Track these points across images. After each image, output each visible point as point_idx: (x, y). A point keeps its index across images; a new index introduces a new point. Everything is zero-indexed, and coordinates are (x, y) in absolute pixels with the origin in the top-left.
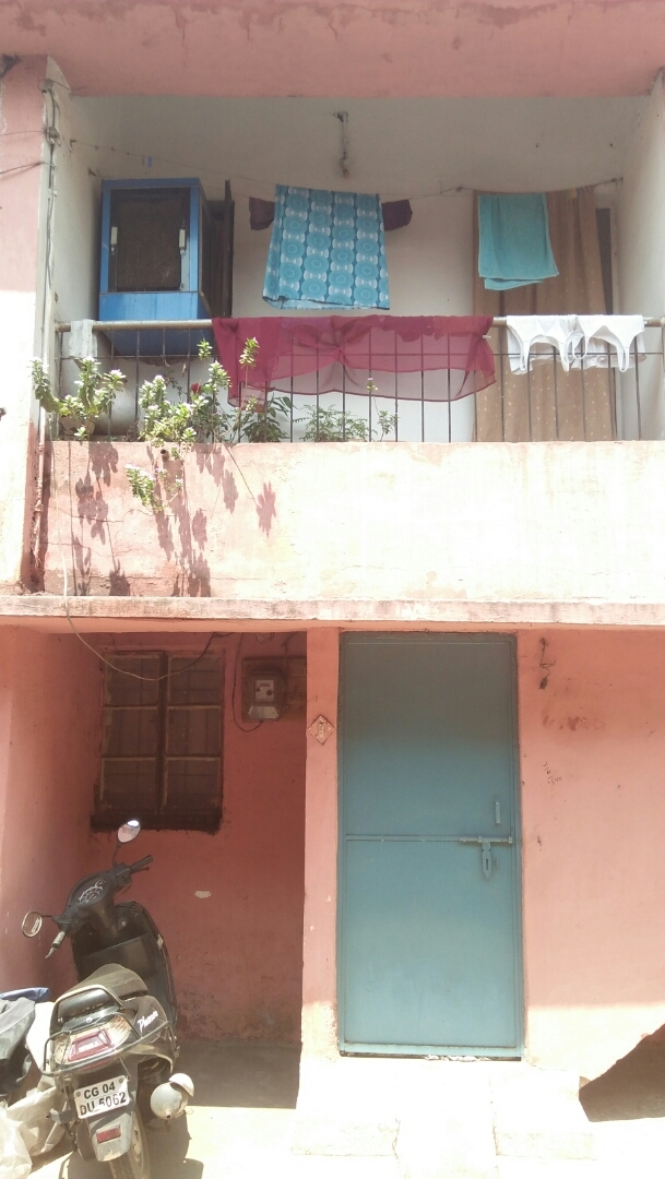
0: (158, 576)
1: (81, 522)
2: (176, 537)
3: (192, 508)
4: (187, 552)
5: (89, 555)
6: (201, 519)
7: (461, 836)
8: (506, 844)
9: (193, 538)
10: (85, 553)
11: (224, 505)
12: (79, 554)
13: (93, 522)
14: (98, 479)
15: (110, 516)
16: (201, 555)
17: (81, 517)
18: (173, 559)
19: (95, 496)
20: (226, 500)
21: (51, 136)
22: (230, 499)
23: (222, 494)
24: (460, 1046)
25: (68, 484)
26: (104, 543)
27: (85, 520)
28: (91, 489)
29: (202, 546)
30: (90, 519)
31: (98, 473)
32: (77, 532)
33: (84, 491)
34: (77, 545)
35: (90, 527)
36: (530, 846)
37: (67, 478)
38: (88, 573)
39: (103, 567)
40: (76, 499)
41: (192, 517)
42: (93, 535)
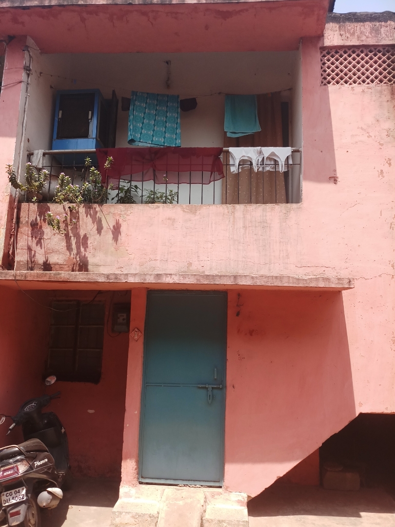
0: (65, 263)
1: (32, 239)
2: (74, 246)
3: (82, 233)
4: (79, 252)
5: (35, 254)
6: (85, 238)
7: (199, 384)
8: (219, 388)
9: (81, 247)
10: (33, 253)
11: (97, 232)
12: (30, 253)
13: (37, 239)
14: (40, 220)
15: (45, 237)
16: (85, 254)
17: (32, 237)
18: (72, 256)
19: (39, 227)
20: (97, 230)
21: (27, 70)
22: (99, 230)
23: (96, 227)
24: (194, 481)
25: (27, 222)
26: (41, 249)
27: (34, 238)
28: (37, 224)
29: (85, 250)
30: (36, 238)
31: (40, 217)
32: (30, 244)
33: (34, 225)
34: (30, 249)
35: (36, 241)
36: (229, 389)
37: (27, 219)
38: (34, 262)
39: (40, 259)
40: (30, 228)
41: (82, 237)
42: (37, 245)
